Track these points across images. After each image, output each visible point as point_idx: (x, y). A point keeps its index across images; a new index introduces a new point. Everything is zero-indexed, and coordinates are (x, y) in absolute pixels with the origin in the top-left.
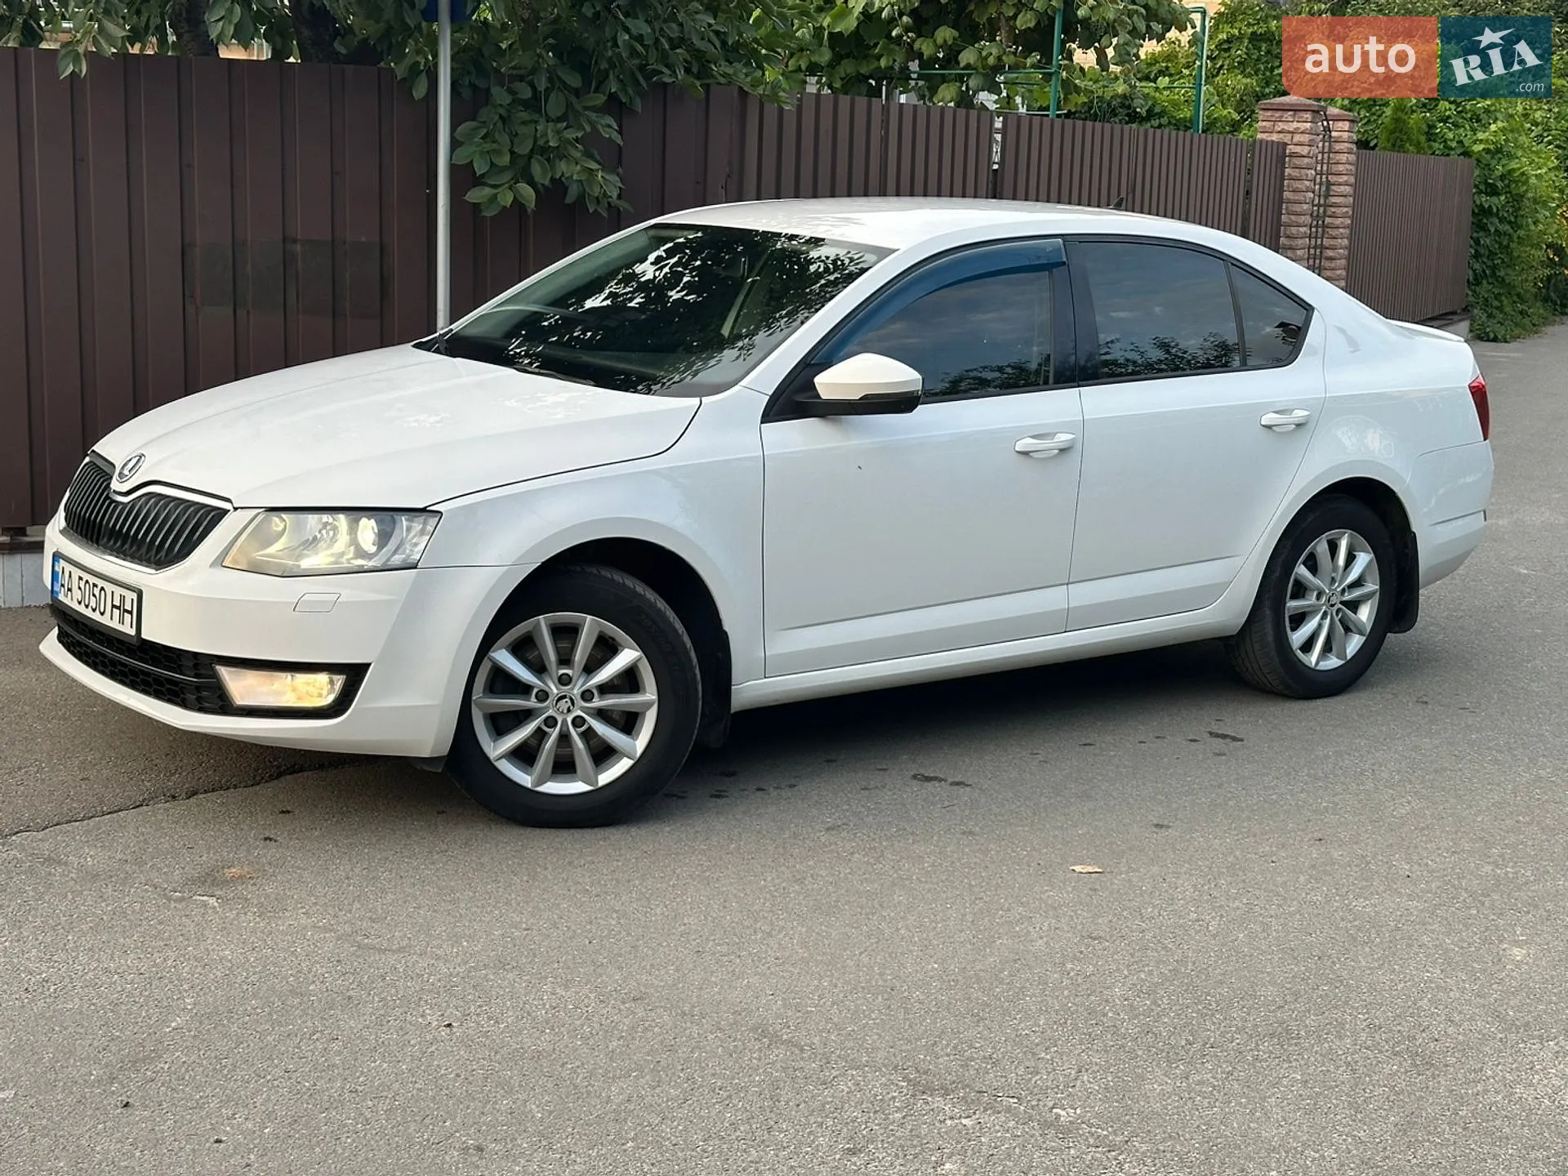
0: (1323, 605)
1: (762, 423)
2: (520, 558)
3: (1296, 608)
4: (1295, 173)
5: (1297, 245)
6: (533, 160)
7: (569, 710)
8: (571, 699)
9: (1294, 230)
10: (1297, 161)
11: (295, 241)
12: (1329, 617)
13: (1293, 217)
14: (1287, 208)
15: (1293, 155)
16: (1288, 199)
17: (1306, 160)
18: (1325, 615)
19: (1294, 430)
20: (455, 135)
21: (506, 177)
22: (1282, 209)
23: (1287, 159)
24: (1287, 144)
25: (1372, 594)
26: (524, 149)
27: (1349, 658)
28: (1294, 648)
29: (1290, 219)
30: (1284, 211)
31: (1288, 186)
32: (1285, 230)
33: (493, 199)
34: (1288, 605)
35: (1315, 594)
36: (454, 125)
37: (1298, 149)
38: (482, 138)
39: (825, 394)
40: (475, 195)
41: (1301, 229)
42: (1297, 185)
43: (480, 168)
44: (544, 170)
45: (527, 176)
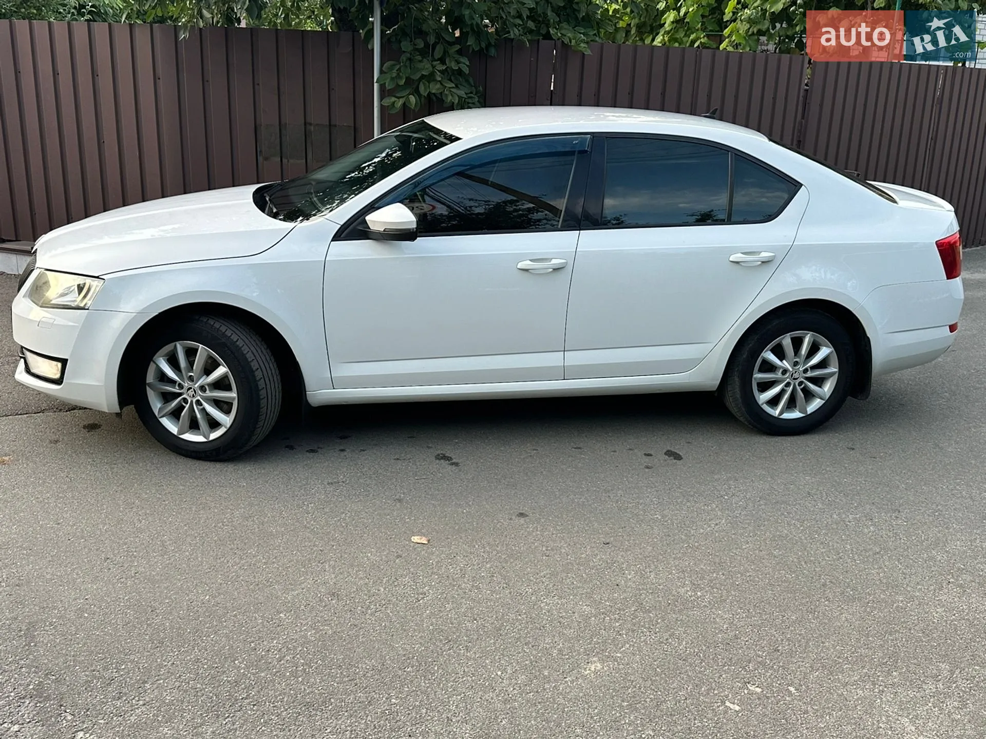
0: (787, 378)
1: (332, 241)
2: (143, 309)
3: (761, 378)
6: (421, 83)
7: (193, 396)
8: (194, 389)
12: (791, 387)
18: (788, 385)
19: (760, 265)
21: (405, 92)
25: (832, 374)
26: (416, 77)
27: (809, 413)
28: (760, 403)
34: (755, 376)
35: (781, 371)
38: (396, 70)
39: (373, 227)
40: (388, 101)
43: (389, 86)
44: (425, 89)
45: (416, 92)
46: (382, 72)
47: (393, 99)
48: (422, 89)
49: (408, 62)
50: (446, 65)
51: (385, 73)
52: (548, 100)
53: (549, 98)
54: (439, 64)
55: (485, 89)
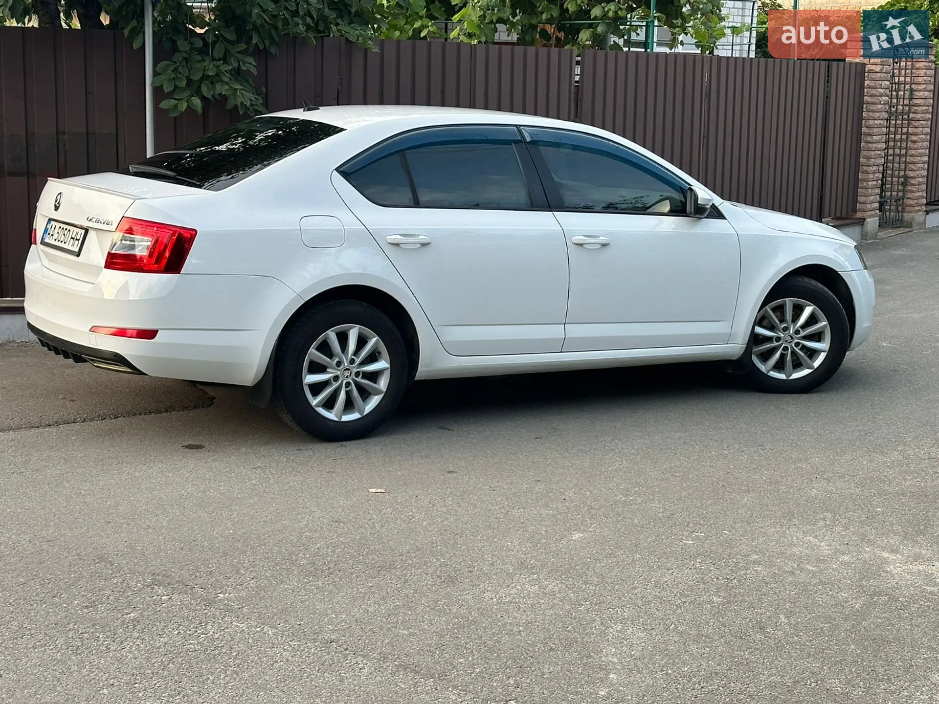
4: (872, 84)
5: (874, 133)
6: (202, 84)
9: (871, 122)
10: (873, 76)
11: (64, 133)
13: (871, 114)
14: (866, 108)
15: (870, 71)
16: (867, 101)
17: (879, 75)
20: (156, 69)
21: (186, 94)
22: (863, 108)
23: (866, 74)
24: (865, 64)
26: (196, 77)
29: (869, 115)
30: (864, 110)
31: (867, 92)
32: (866, 122)
33: (176, 106)
36: (155, 62)
37: (873, 67)
38: (172, 71)
40: (165, 104)
41: (876, 122)
42: (873, 91)
43: (167, 88)
44: (209, 90)
45: (198, 93)
46: (155, 74)
47: (173, 102)
48: (204, 90)
49: (184, 63)
50: (232, 65)
51: (160, 74)
52: (335, 99)
53: (336, 99)
54: (222, 64)
55: (267, 90)
